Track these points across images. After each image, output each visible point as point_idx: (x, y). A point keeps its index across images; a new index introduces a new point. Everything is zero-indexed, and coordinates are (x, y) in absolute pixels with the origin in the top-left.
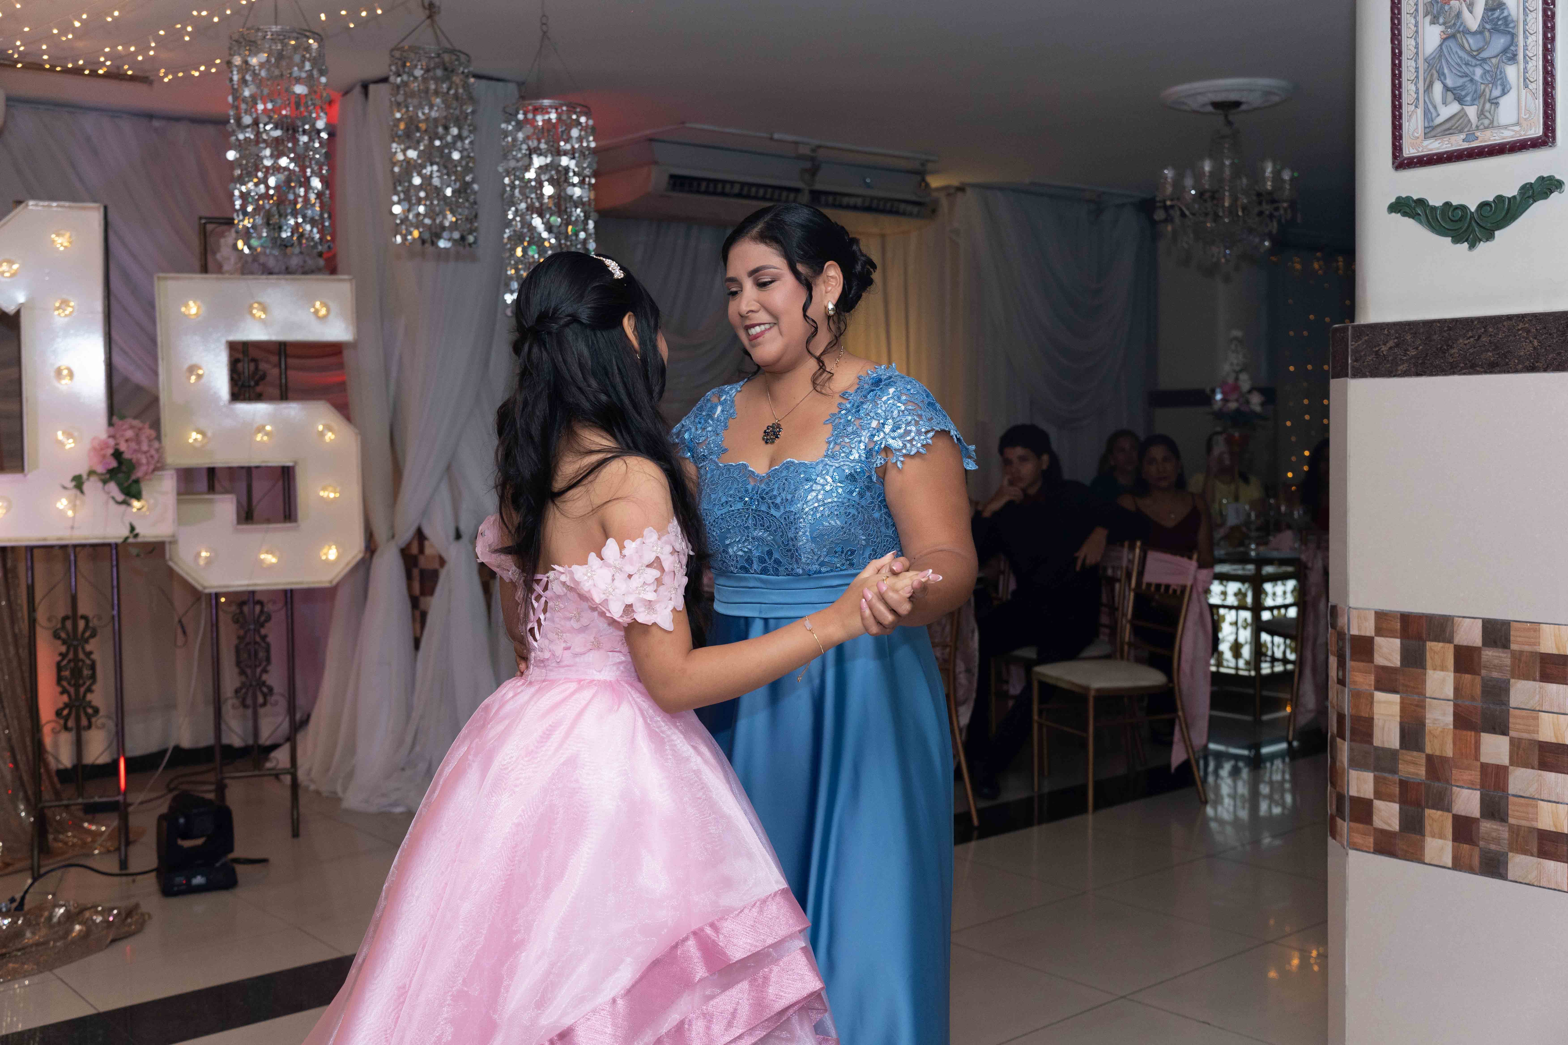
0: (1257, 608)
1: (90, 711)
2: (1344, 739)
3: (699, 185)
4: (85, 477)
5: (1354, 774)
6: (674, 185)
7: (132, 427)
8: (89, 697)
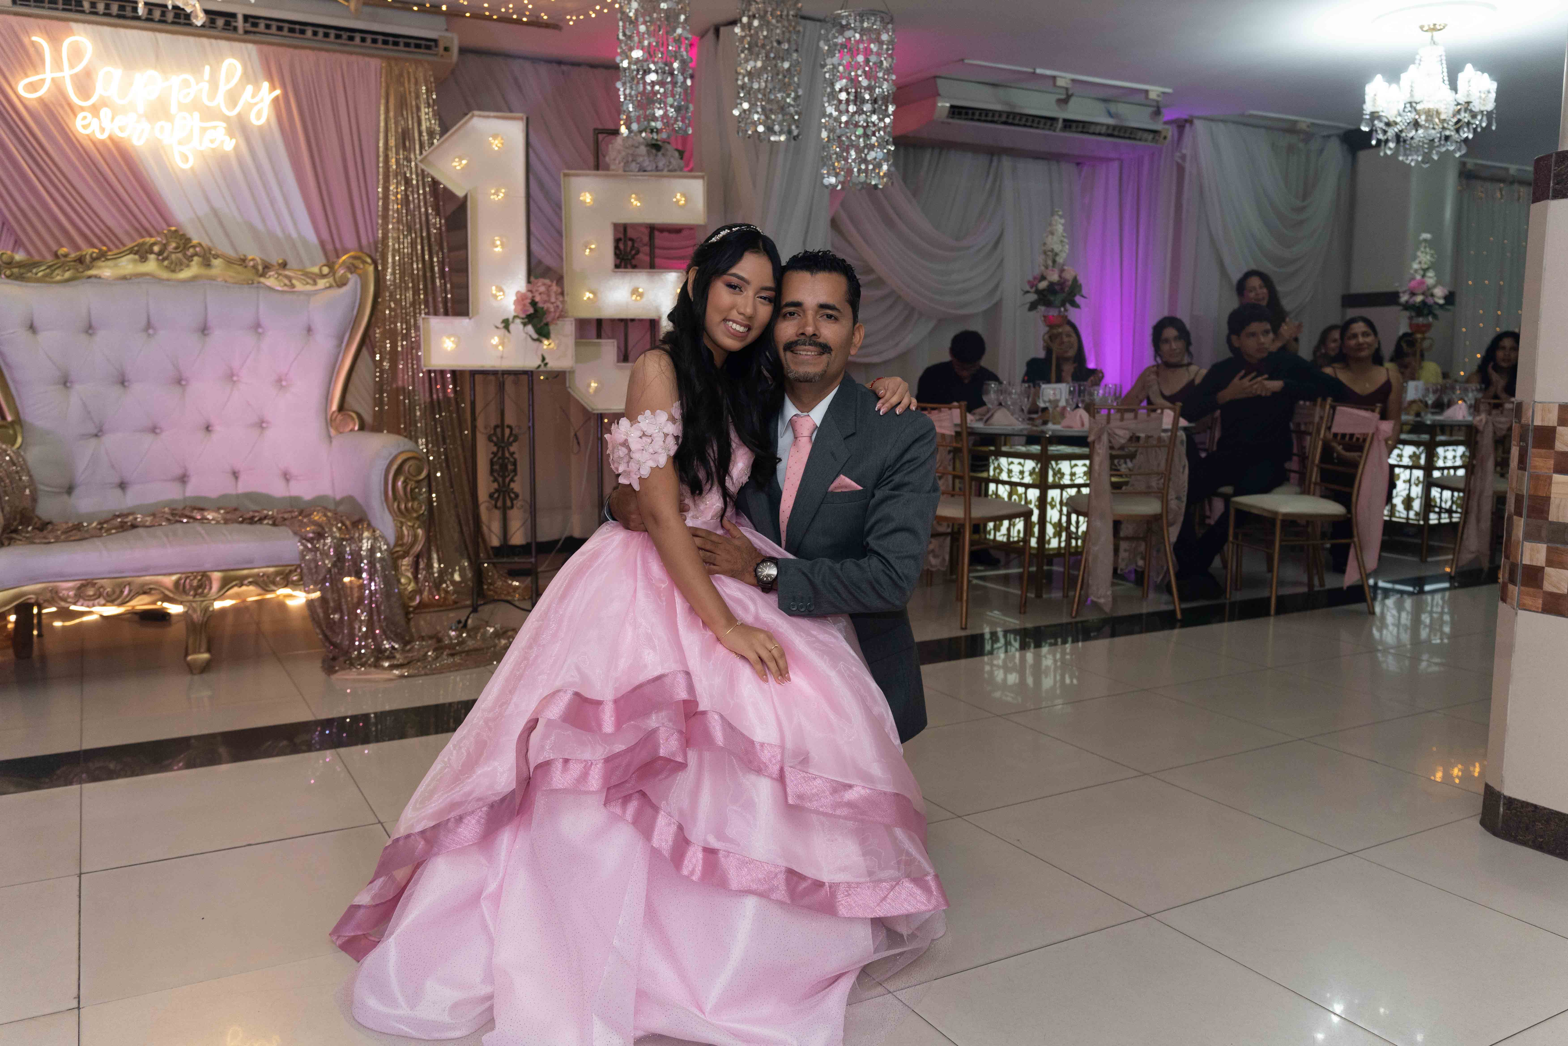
0: (1429, 468)
1: (512, 495)
2: (1521, 516)
3: (973, 114)
4: (511, 320)
5: (1527, 545)
6: (953, 113)
7: (544, 284)
8: (512, 485)
